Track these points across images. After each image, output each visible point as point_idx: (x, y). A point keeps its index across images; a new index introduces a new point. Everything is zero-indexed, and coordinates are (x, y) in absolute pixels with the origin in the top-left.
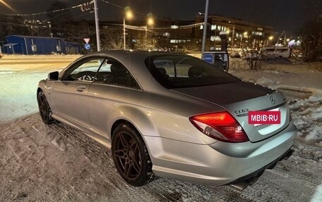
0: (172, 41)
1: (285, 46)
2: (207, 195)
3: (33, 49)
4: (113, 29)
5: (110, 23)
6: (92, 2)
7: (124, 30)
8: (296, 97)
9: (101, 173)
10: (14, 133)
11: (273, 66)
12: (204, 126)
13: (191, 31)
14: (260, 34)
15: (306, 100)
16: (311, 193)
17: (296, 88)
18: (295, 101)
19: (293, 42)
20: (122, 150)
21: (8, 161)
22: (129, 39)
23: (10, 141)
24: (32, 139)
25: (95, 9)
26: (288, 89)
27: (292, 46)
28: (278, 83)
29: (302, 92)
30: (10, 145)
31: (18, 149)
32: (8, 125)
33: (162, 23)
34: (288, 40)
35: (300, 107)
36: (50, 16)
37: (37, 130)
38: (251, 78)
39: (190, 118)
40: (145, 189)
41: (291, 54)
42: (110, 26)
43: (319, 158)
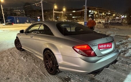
0: (73, 17)
1: (120, 18)
2: (81, 79)
3: (18, 22)
4: (49, 13)
5: (48, 11)
6: (40, 2)
7: (54, 13)
8: (123, 39)
9: (40, 70)
10: (7, 54)
11: (114, 26)
12: (78, 50)
13: (81, 13)
14: (110, 13)
15: (127, 40)
16: (125, 78)
17: (123, 35)
18: (122, 41)
19: (123, 16)
20: (47, 61)
21: (4, 65)
22: (56, 17)
23: (5, 58)
24: (14, 57)
25: (42, 5)
26: (119, 36)
27: (123, 18)
28: (116, 33)
29: (125, 37)
30: (5, 59)
31: (8, 61)
32: (5, 51)
33: (69, 10)
34: (121, 16)
35: (124, 43)
36: (24, 8)
37: (16, 53)
38: (105, 31)
39: (73, 47)
40: (56, 76)
41: (122, 21)
42: (48, 12)
43: (129, 64)
